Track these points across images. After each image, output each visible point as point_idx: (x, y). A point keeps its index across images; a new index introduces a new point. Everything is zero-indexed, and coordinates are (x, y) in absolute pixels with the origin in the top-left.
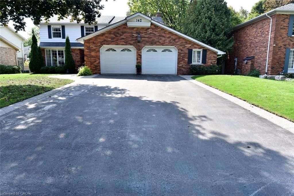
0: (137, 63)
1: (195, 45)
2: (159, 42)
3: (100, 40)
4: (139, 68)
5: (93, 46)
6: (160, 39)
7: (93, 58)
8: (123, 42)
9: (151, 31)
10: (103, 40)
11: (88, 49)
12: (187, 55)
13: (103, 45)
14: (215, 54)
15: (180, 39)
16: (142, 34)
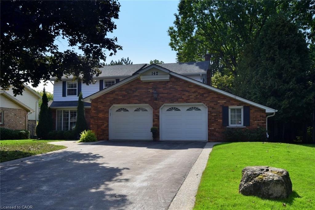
0: (153, 126)
1: (231, 100)
2: (181, 98)
3: (109, 99)
4: (155, 132)
5: (101, 106)
6: (183, 94)
7: (101, 120)
8: (137, 99)
9: (171, 86)
10: (113, 99)
11: (95, 110)
12: (221, 114)
13: (112, 104)
14: (262, 112)
15: (211, 94)
16: (160, 90)
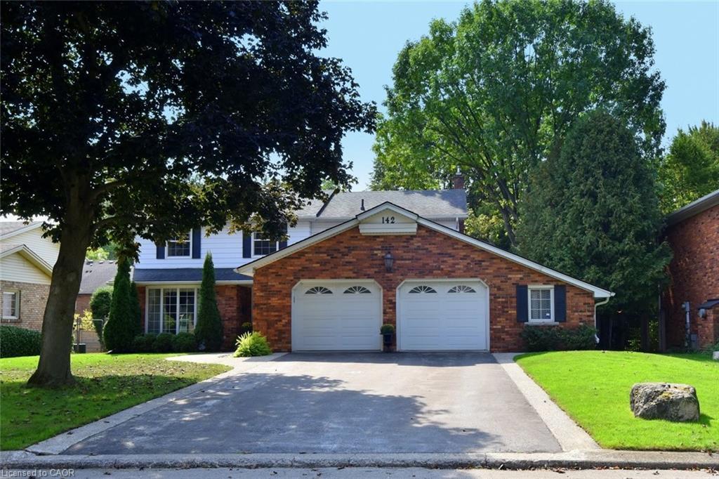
0: (384, 323)
1: (533, 274)
2: (439, 269)
3: (292, 268)
4: (389, 335)
5: (274, 283)
6: (443, 262)
7: (275, 312)
8: (351, 270)
9: (419, 244)
10: (300, 268)
11: (262, 291)
12: (514, 300)
13: (299, 279)
14: (588, 297)
15: (495, 261)
16: (397, 252)
